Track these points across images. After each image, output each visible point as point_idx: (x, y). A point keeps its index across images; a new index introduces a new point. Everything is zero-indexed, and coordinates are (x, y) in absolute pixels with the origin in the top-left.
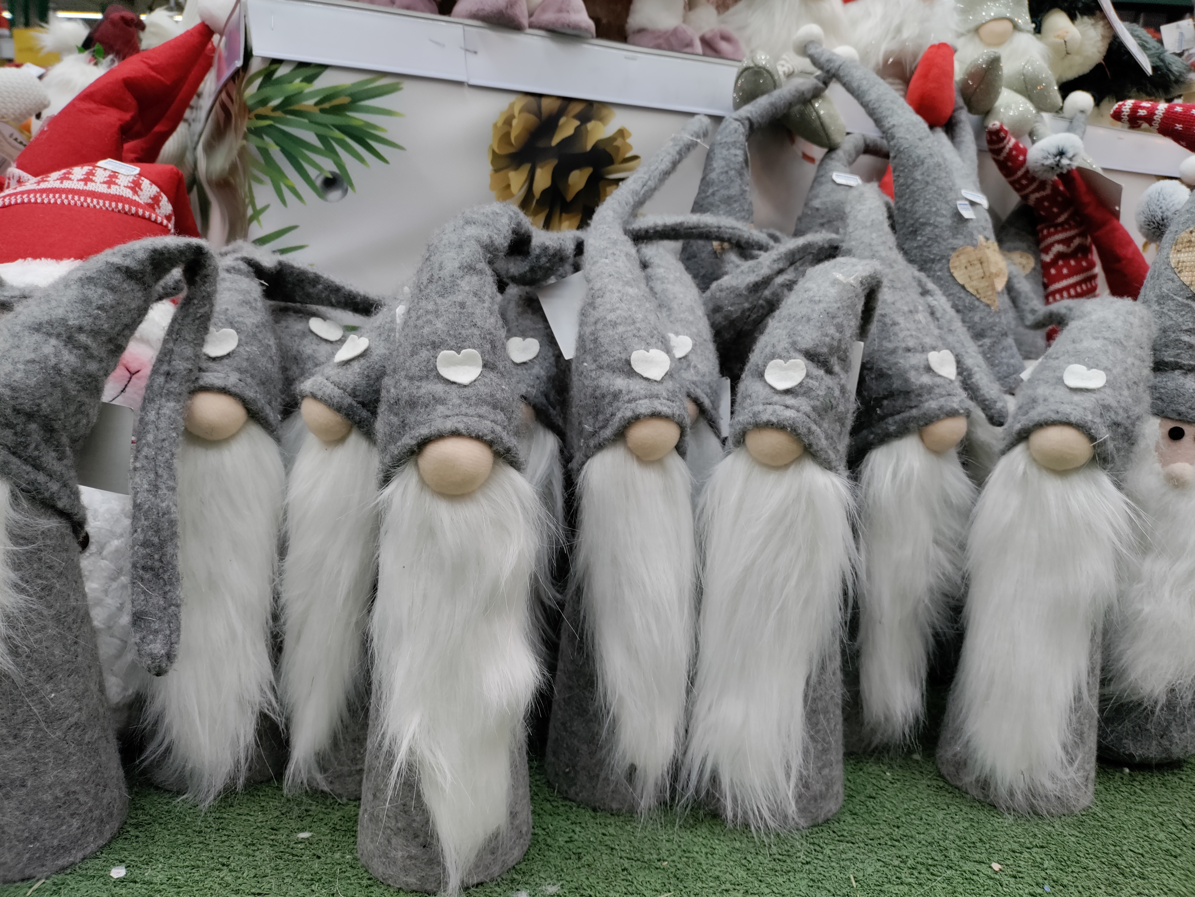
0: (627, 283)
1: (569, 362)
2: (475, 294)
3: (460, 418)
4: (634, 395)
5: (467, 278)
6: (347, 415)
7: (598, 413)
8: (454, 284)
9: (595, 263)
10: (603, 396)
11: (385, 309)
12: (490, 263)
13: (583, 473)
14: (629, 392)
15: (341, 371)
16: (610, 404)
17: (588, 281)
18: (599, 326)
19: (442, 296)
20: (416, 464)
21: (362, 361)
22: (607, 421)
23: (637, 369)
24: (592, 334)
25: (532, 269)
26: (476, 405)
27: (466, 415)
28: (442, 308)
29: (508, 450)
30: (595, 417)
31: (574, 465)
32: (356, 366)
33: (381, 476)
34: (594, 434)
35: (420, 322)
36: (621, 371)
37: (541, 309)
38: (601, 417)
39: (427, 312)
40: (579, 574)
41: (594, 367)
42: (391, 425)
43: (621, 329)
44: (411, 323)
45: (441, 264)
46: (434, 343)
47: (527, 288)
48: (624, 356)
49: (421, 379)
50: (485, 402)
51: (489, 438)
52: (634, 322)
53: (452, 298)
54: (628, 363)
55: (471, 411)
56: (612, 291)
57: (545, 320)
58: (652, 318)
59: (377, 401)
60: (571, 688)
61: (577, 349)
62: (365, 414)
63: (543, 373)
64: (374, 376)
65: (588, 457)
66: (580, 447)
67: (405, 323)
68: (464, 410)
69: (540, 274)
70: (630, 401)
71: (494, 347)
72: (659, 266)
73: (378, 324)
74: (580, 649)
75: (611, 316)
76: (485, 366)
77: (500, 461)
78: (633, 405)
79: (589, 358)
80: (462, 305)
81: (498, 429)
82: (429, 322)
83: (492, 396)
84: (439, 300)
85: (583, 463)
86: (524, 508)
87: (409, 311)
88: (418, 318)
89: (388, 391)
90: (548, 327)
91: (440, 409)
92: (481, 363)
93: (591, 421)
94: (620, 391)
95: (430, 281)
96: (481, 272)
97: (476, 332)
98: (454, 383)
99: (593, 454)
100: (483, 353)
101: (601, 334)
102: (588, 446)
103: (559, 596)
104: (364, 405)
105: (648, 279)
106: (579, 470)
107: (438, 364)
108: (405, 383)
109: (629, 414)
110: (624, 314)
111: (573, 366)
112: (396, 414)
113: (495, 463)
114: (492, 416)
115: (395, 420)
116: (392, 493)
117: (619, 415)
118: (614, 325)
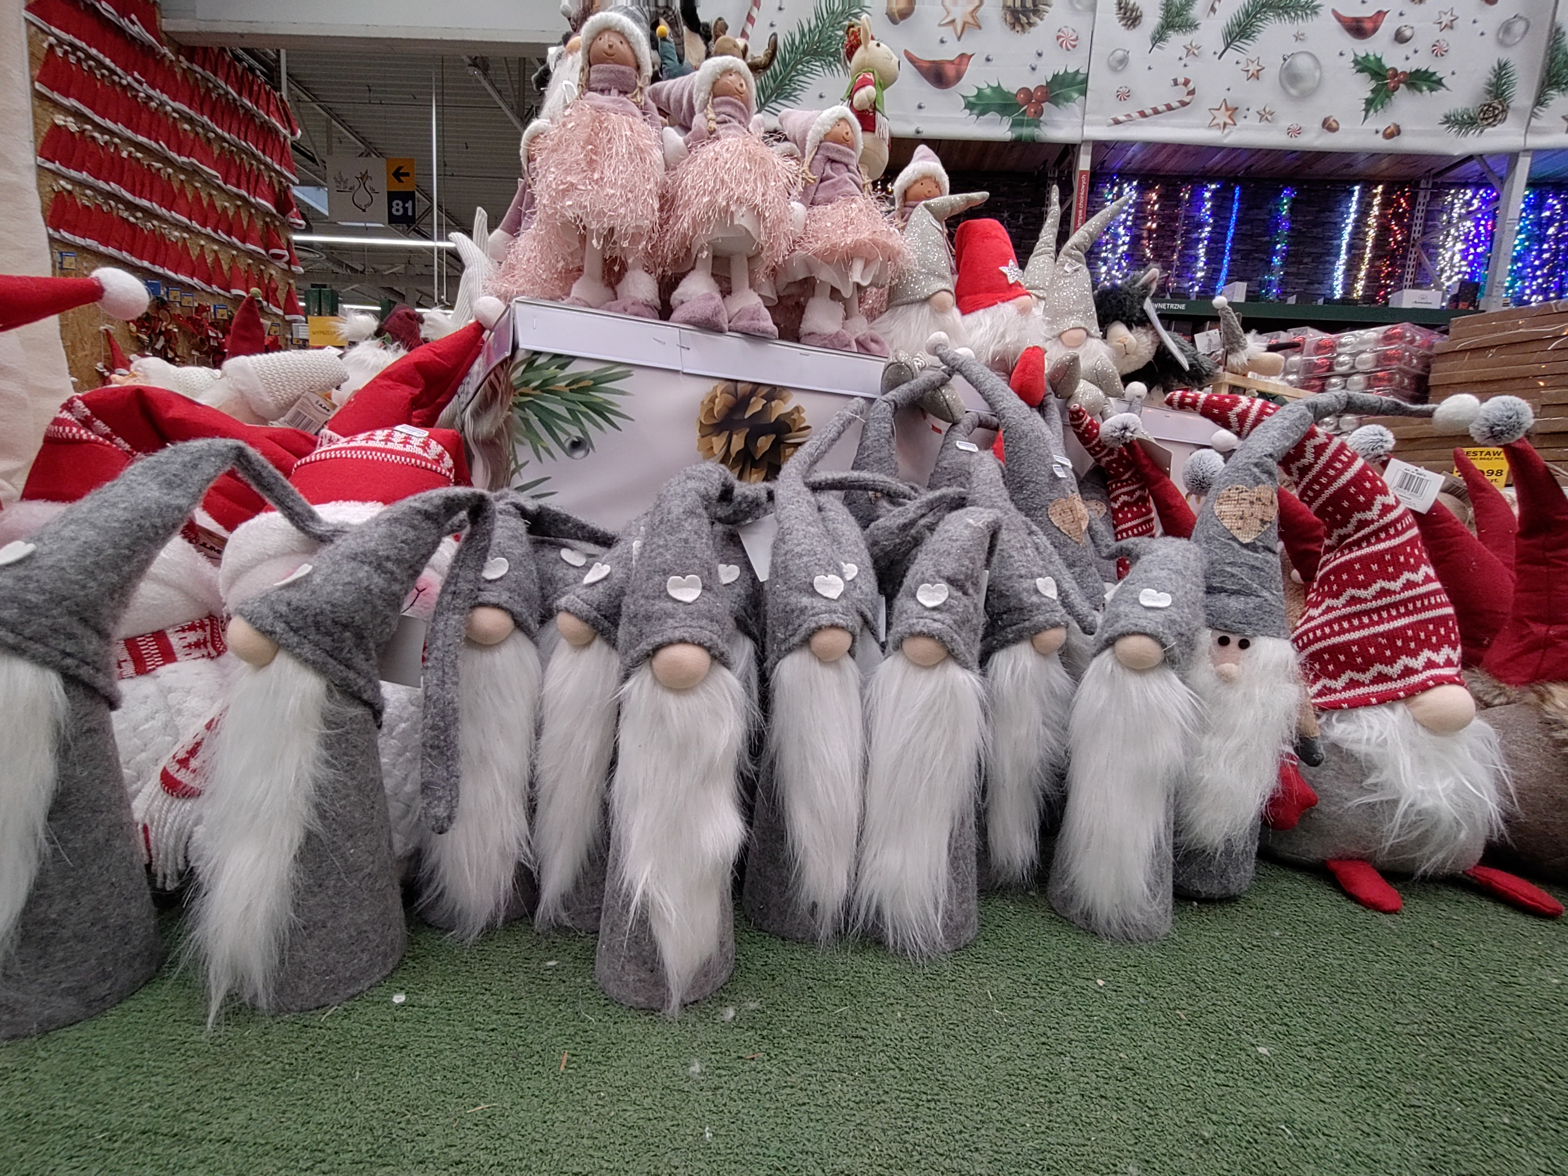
0: (809, 524)
1: (763, 583)
2: (696, 533)
3: (686, 629)
4: (817, 610)
5: (689, 520)
6: (593, 625)
7: (788, 624)
8: (679, 525)
9: (784, 508)
10: (793, 611)
11: (623, 543)
12: (706, 508)
13: (776, 671)
14: (813, 608)
15: (589, 591)
16: (798, 617)
17: (779, 522)
18: (788, 557)
19: (671, 534)
20: (651, 665)
21: (605, 583)
22: (796, 630)
23: (819, 591)
24: (783, 562)
25: (735, 512)
26: (698, 618)
27: (690, 626)
28: (671, 544)
29: (722, 654)
30: (786, 627)
31: (768, 664)
32: (600, 587)
33: (622, 674)
34: (785, 640)
35: (654, 554)
36: (807, 591)
37: (741, 542)
38: (790, 627)
39: (659, 546)
40: (772, 751)
41: (785, 588)
42: (631, 634)
43: (805, 559)
44: (646, 555)
45: (669, 509)
46: (664, 570)
47: (730, 527)
48: (808, 580)
49: (654, 598)
50: (704, 616)
51: (708, 644)
52: (815, 554)
53: (679, 535)
54: (812, 585)
55: (694, 623)
56: (797, 530)
57: (744, 551)
58: (829, 550)
59: (618, 614)
60: (764, 841)
61: (770, 574)
62: (606, 624)
63: (742, 592)
64: (613, 594)
65: (780, 658)
66: (773, 650)
67: (641, 554)
68: (688, 622)
69: (741, 515)
70: (813, 615)
71: (710, 574)
72: (830, 510)
73: (617, 554)
74: (773, 811)
75: (798, 549)
76: (704, 588)
77: (716, 662)
78: (816, 618)
79: (780, 581)
80: (686, 541)
81: (715, 637)
82: (661, 554)
83: (709, 611)
84: (668, 537)
85: (776, 663)
86: (733, 698)
87: (644, 545)
88: (652, 551)
89: (628, 607)
90: (746, 556)
91: (670, 621)
92: (701, 585)
93: (783, 631)
94: (806, 607)
95: (661, 522)
96: (700, 516)
97: (697, 562)
98: (680, 601)
99: (784, 656)
100: (702, 578)
101: (790, 563)
102: (780, 650)
103: (755, 768)
104: (606, 617)
105: (823, 519)
106: (772, 669)
107: (668, 586)
108: (642, 601)
109: (813, 625)
110: (807, 547)
111: (766, 587)
112: (635, 626)
113: (712, 664)
114: (710, 628)
115: (633, 630)
116: (632, 687)
117: (805, 626)
118: (801, 556)
